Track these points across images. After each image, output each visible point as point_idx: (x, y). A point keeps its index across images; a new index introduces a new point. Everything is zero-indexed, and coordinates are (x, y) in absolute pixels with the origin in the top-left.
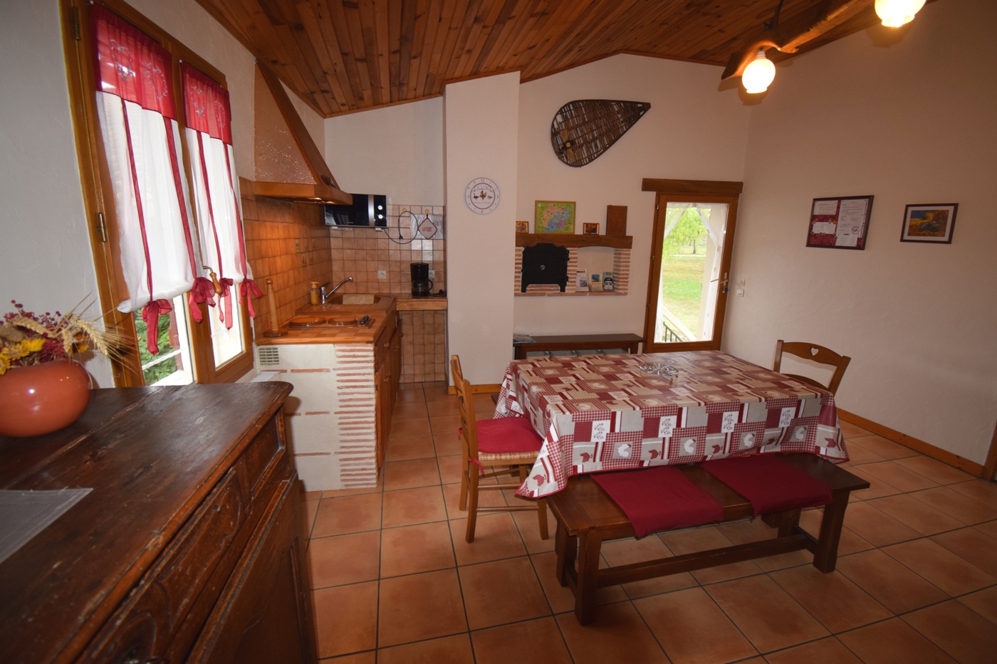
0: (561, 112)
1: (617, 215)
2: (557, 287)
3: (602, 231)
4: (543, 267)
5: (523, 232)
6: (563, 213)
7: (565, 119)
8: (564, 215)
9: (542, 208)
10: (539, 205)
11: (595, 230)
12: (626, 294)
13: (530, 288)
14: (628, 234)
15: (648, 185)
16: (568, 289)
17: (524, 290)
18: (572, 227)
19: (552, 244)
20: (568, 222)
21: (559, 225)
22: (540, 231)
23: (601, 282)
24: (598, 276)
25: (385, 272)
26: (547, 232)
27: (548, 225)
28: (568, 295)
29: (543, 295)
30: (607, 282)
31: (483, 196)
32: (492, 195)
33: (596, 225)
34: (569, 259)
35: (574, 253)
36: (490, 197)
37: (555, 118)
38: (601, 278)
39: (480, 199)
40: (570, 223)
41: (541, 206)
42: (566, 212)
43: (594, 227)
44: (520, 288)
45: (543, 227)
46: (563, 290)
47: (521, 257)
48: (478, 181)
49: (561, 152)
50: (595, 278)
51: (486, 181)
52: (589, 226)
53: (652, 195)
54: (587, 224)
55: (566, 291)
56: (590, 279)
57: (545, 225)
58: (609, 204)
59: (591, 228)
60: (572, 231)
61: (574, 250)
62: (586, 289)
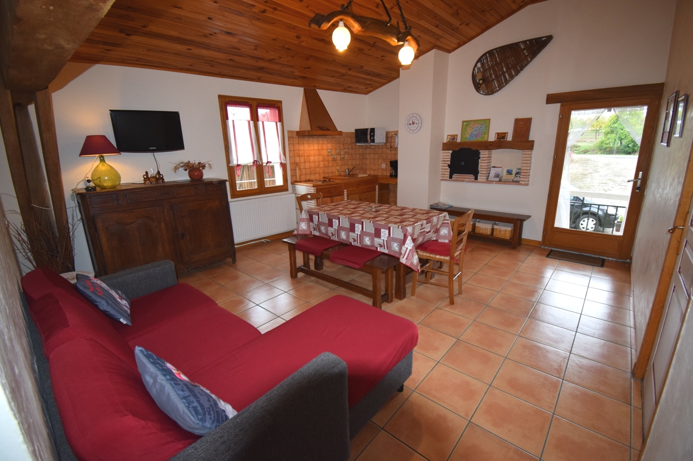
0: (479, 60)
1: (523, 126)
2: (472, 177)
3: (509, 138)
4: (463, 163)
5: (454, 141)
6: (481, 127)
7: (483, 64)
8: (481, 128)
9: (467, 125)
10: (465, 124)
11: (504, 137)
12: (528, 184)
13: (455, 176)
14: (531, 139)
15: (551, 99)
16: (480, 179)
17: (451, 177)
18: (486, 136)
19: (470, 149)
20: (483, 133)
21: (477, 136)
22: (464, 140)
23: (514, 175)
24: (512, 171)
25: (384, 165)
26: (468, 140)
27: (470, 136)
28: (479, 182)
29: (463, 181)
30: (517, 175)
31: (413, 123)
32: (417, 122)
33: (505, 133)
34: (480, 158)
35: (483, 154)
36: (417, 124)
37: (476, 65)
38: (514, 172)
39: (412, 125)
40: (485, 134)
41: (466, 124)
42: (483, 127)
43: (503, 135)
44: (449, 176)
45: (466, 138)
46: (476, 178)
47: (450, 157)
48: (411, 116)
49: (477, 87)
50: (509, 172)
51: (415, 115)
52: (500, 135)
53: (557, 106)
54: (498, 134)
55: (478, 180)
56: (505, 172)
57: (468, 136)
58: (516, 118)
59: (501, 136)
60: (486, 139)
61: (485, 152)
62: (498, 179)
